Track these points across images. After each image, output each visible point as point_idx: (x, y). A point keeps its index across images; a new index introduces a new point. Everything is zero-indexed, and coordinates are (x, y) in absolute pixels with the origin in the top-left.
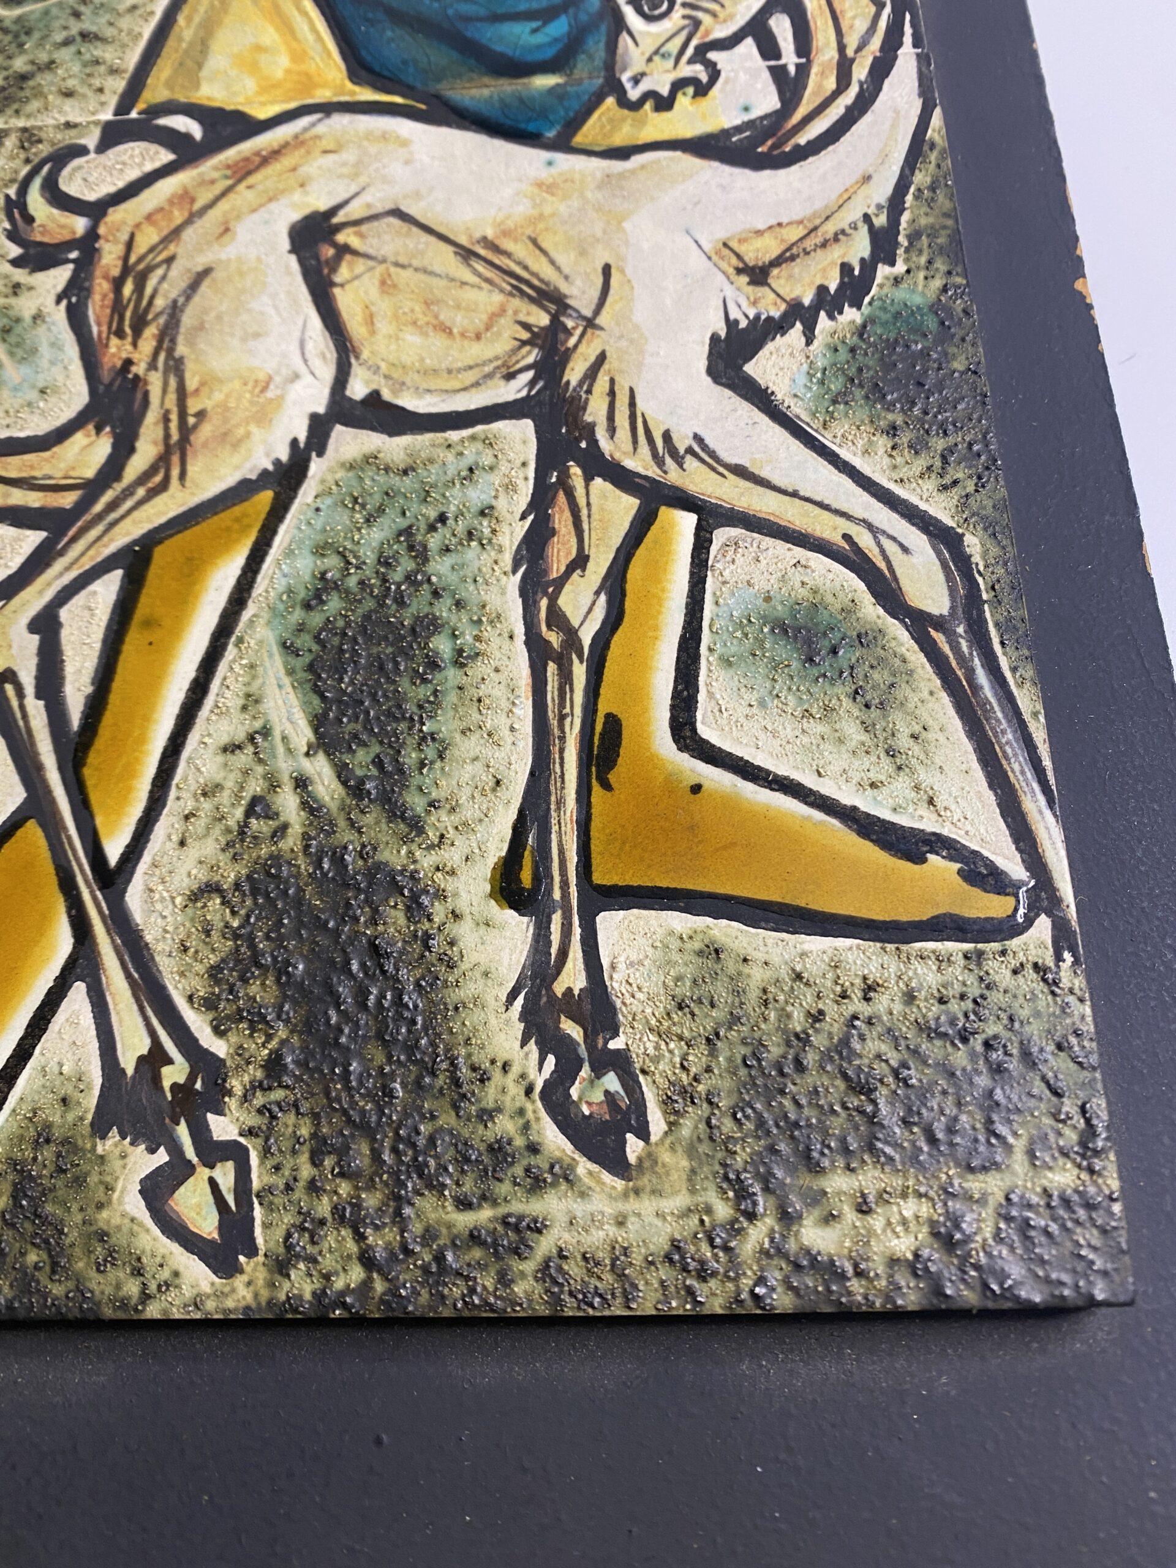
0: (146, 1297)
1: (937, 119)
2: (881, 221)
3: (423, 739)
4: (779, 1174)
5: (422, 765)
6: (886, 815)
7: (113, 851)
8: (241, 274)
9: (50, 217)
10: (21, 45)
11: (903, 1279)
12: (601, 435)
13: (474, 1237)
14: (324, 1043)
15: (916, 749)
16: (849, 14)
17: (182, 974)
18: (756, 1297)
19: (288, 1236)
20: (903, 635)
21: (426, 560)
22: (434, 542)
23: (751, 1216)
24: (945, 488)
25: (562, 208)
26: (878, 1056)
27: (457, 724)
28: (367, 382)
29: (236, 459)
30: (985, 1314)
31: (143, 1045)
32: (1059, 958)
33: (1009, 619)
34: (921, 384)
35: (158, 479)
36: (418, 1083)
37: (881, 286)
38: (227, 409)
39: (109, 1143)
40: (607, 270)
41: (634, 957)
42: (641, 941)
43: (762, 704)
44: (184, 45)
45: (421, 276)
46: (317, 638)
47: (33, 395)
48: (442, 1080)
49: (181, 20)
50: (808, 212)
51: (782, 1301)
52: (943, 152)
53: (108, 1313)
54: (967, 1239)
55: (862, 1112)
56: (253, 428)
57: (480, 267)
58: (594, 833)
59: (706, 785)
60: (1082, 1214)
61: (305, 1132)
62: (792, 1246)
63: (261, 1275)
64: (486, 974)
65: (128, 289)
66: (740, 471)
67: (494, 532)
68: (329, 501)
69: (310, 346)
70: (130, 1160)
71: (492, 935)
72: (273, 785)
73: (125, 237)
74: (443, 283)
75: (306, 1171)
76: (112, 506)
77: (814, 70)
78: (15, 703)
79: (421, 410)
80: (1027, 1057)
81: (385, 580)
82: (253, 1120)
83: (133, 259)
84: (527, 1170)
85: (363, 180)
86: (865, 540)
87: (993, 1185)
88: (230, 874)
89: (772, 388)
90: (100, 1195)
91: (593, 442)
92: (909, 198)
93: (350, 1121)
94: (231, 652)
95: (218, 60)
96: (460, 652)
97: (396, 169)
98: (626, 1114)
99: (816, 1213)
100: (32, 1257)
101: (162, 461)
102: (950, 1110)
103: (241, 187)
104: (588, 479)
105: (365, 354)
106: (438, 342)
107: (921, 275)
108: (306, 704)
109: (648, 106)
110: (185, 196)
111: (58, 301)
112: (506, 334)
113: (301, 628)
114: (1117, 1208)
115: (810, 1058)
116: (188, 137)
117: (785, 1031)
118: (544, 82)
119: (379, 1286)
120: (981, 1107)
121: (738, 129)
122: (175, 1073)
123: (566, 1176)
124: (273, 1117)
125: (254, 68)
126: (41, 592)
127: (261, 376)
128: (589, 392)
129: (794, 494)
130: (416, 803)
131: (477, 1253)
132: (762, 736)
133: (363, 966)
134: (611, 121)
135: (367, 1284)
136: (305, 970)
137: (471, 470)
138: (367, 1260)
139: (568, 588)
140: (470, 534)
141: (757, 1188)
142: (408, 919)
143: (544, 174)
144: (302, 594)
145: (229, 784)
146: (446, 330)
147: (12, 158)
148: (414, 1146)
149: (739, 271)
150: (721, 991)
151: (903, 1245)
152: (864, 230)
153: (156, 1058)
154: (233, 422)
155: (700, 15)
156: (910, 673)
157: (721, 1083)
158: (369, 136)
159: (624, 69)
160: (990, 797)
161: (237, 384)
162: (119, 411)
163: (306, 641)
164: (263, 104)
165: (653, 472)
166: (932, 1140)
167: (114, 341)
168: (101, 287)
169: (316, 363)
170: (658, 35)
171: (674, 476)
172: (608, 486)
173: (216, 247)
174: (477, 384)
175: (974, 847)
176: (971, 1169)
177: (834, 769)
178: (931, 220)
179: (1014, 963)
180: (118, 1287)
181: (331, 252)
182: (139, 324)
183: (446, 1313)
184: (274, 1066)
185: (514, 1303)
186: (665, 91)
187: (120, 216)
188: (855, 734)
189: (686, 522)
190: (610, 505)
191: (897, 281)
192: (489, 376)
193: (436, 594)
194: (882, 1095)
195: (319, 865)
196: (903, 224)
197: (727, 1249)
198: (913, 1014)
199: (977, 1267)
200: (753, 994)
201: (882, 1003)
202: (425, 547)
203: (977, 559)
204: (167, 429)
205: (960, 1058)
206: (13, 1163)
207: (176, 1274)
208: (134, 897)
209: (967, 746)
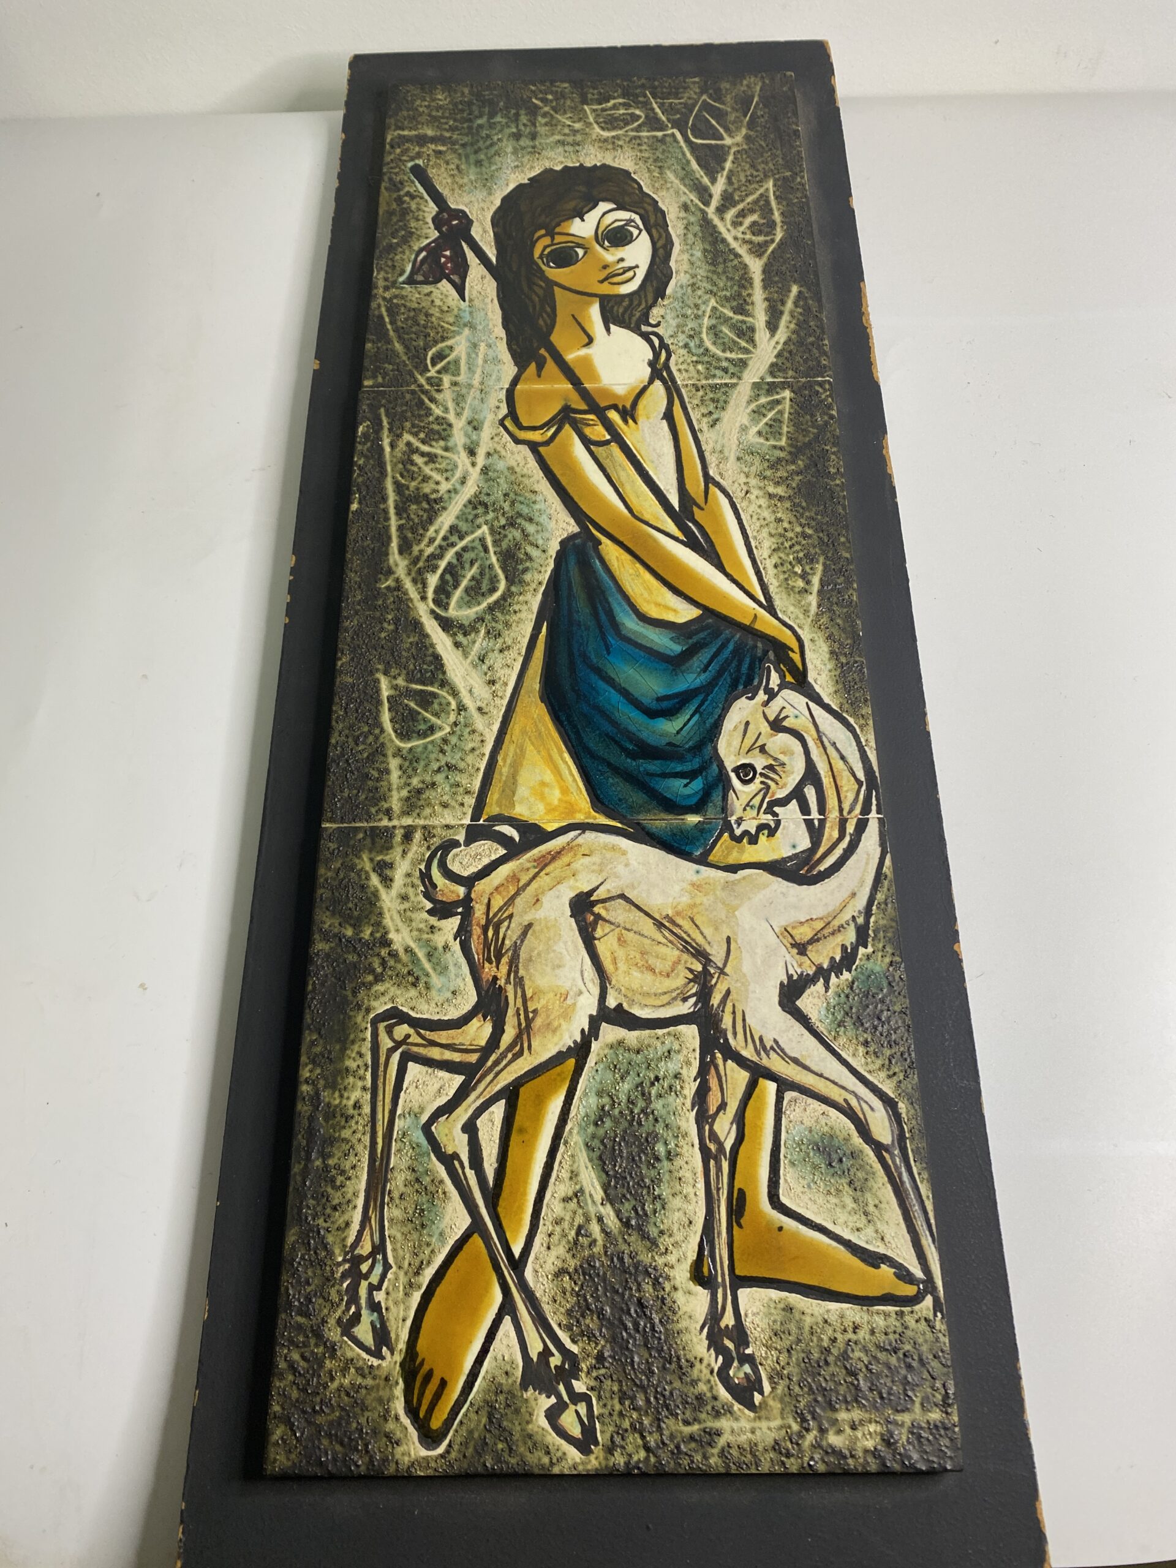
0: (552, 1464)
1: (888, 861)
2: (861, 920)
3: (655, 1198)
4: (818, 1410)
5: (655, 1212)
6: (863, 1244)
7: (517, 1250)
8: (547, 928)
9: (445, 884)
10: (415, 770)
11: (870, 1459)
12: (730, 1036)
13: (692, 1438)
14: (621, 1348)
15: (877, 1213)
16: (845, 789)
17: (555, 1313)
18: (809, 1465)
19: (612, 1437)
20: (871, 1154)
21: (651, 1102)
22: (654, 1092)
23: (808, 1430)
24: (889, 1077)
25: (705, 900)
26: (859, 1359)
27: (669, 1191)
28: (616, 999)
29: (556, 1039)
30: (902, 1474)
31: (540, 1348)
32: (935, 1315)
33: (918, 1148)
34: (879, 1019)
35: (517, 1048)
36: (664, 1368)
37: (861, 960)
38: (548, 1010)
39: (529, 1393)
40: (728, 940)
41: (755, 1311)
42: (758, 1303)
43: (809, 1187)
44: (504, 778)
45: (637, 937)
46: (602, 1142)
47: (449, 995)
48: (674, 1366)
49: (500, 758)
50: (825, 913)
51: (821, 1468)
52: (890, 881)
53: (536, 1471)
54: (896, 1442)
55: (853, 1384)
56: (562, 1021)
57: (667, 933)
58: (735, 1250)
59: (785, 1226)
60: (942, 1432)
61: (616, 1388)
62: (824, 1443)
63: (602, 1455)
64: (690, 1317)
65: (490, 933)
66: (796, 1061)
67: (682, 1087)
68: (602, 1066)
69: (586, 975)
70: (540, 1401)
71: (691, 1298)
72: (588, 1220)
73: (486, 901)
74: (648, 942)
75: (618, 1407)
76: (497, 1063)
77: (828, 825)
78: (460, 1171)
79: (643, 1017)
80: (921, 1360)
81: (632, 1112)
82: (593, 1383)
83: (491, 915)
84: (713, 1408)
85: (604, 875)
86: (854, 1102)
87: (906, 1418)
88: (572, 1264)
89: (810, 1016)
90: (527, 1417)
91: (726, 1040)
92: (874, 908)
93: (636, 1384)
94: (562, 1148)
95: (522, 791)
96: (669, 1153)
97: (620, 869)
98: (753, 1383)
99: (834, 1429)
100: (500, 1446)
101: (518, 1038)
102: (889, 1384)
103: (542, 874)
104: (725, 1061)
105: (613, 982)
106: (649, 977)
107: (880, 954)
108: (599, 1178)
109: (745, 840)
110: (514, 878)
111: (455, 939)
112: (682, 975)
113: (594, 1136)
114: (957, 1429)
115: (831, 1359)
116: (512, 839)
117: (821, 1346)
118: (693, 819)
119: (653, 1459)
120: (902, 1384)
121: (790, 858)
122: (556, 1360)
123: (730, 1411)
124: (601, 1381)
125: (542, 797)
126: (466, 1110)
127: (563, 991)
128: (723, 1011)
129: (821, 1076)
130: (653, 1232)
131: (693, 1445)
132: (809, 1203)
133: (636, 1311)
134: (727, 848)
135: (647, 1459)
136: (611, 1313)
137: (669, 1052)
138: (647, 1449)
139: (718, 1120)
140: (670, 1088)
141: (809, 1418)
142: (654, 1289)
143: (695, 878)
144: (593, 1118)
145: (567, 1218)
146: (652, 970)
147: (420, 846)
148: (664, 1396)
149: (793, 946)
150: (793, 1327)
151: (870, 1444)
152: (852, 925)
153: (546, 1354)
154: (552, 1017)
155: (769, 782)
156: (874, 1174)
157: (793, 1370)
158: (605, 847)
159: (732, 815)
160: (908, 1237)
161: (551, 995)
162: (493, 1008)
163: (596, 1143)
164: (549, 821)
165: (755, 1058)
166: (882, 1398)
167: (487, 965)
168: (477, 931)
169: (590, 985)
170: (748, 793)
171: (765, 1062)
172: (734, 1065)
173: (533, 911)
174: (669, 1003)
175: (901, 1261)
176: (898, 1411)
177: (841, 1221)
178: (885, 922)
179: (916, 1317)
180: (540, 1459)
181: (592, 918)
182: (499, 956)
183: (682, 1471)
184: (600, 1358)
185: (710, 1466)
186: (753, 831)
187: (483, 887)
188: (850, 1204)
189: (771, 1087)
190: (736, 1076)
191: (868, 957)
192: (675, 999)
193: (656, 1120)
194: (861, 1377)
195: (612, 1261)
196: (872, 924)
197: (798, 1444)
198: (873, 1339)
199: (900, 1454)
200: (807, 1329)
201: (863, 1334)
202: (650, 1094)
203: (904, 1115)
204: (519, 1020)
205: (893, 1360)
206: (486, 1402)
207: (564, 1454)
208: (528, 1274)
209: (898, 1212)
